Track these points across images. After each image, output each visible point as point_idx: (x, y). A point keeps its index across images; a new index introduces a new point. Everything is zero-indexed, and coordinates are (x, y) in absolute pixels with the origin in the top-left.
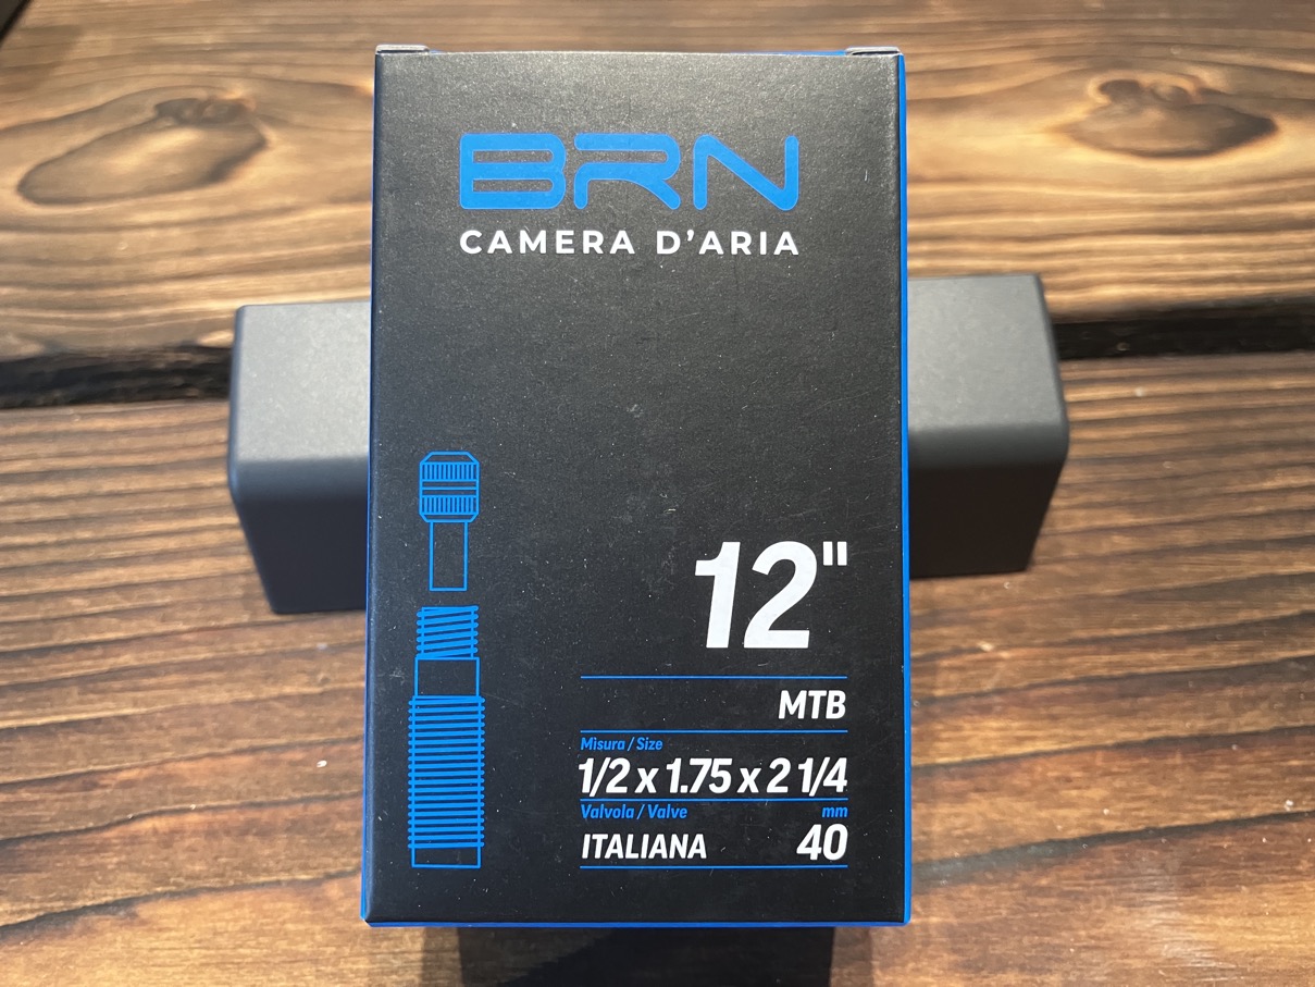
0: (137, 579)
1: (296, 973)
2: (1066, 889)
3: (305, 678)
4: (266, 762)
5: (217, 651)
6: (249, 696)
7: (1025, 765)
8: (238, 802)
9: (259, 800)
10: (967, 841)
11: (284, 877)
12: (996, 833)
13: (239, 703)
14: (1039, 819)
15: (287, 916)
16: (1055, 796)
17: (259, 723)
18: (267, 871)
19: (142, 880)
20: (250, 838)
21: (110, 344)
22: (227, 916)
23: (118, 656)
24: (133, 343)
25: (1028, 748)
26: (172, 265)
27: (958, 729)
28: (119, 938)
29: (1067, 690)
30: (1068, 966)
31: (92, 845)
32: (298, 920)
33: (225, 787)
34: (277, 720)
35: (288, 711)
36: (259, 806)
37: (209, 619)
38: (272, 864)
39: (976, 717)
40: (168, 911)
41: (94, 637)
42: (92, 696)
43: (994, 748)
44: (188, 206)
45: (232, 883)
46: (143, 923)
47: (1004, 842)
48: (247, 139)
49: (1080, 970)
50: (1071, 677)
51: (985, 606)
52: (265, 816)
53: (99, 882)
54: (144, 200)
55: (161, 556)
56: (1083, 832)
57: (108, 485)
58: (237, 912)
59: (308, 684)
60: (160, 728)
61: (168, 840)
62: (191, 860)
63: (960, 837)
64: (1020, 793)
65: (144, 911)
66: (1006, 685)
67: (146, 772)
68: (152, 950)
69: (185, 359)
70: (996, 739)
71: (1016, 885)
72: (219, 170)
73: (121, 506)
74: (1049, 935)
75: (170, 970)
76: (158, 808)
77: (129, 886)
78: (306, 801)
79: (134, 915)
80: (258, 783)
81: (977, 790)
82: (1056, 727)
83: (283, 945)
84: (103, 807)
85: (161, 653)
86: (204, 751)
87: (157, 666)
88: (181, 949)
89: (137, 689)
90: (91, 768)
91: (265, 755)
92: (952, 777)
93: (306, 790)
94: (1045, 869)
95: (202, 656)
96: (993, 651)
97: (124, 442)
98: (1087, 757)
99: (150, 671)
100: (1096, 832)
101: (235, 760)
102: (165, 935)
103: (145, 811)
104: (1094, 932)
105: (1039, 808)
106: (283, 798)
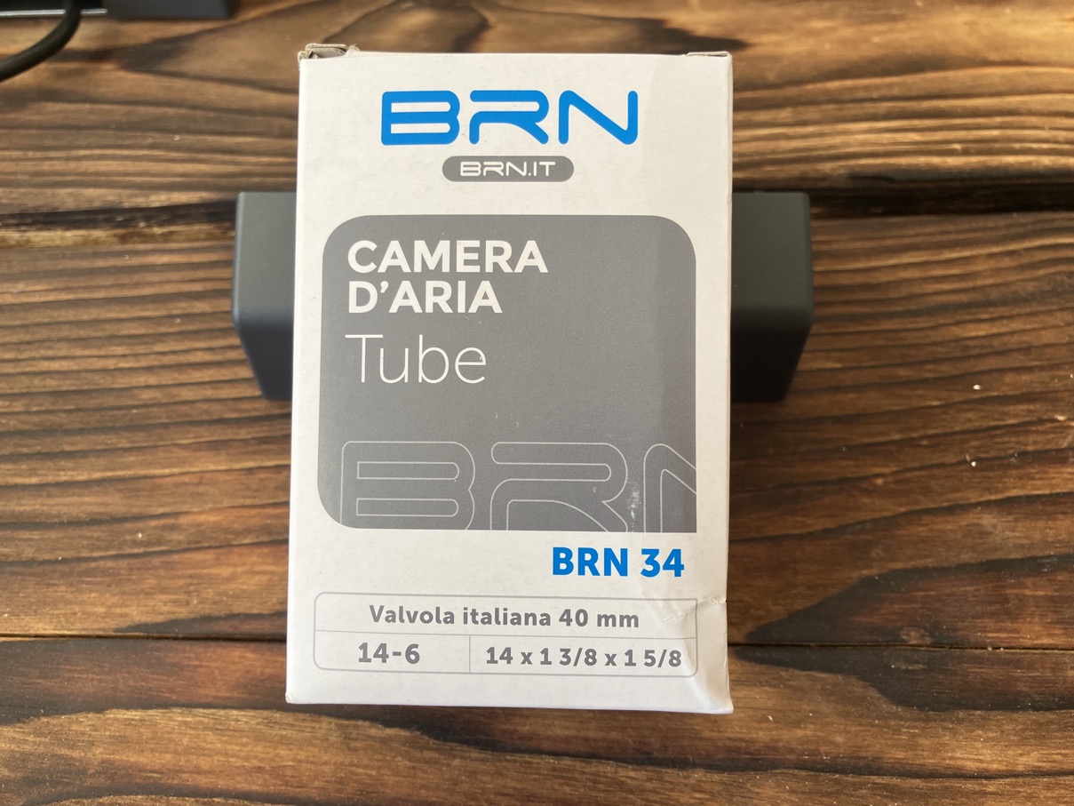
10: (1058, 545)
27: (1046, 472)
39: (1057, 465)
63: (1053, 543)
92: (1044, 503)
96: (1066, 421)
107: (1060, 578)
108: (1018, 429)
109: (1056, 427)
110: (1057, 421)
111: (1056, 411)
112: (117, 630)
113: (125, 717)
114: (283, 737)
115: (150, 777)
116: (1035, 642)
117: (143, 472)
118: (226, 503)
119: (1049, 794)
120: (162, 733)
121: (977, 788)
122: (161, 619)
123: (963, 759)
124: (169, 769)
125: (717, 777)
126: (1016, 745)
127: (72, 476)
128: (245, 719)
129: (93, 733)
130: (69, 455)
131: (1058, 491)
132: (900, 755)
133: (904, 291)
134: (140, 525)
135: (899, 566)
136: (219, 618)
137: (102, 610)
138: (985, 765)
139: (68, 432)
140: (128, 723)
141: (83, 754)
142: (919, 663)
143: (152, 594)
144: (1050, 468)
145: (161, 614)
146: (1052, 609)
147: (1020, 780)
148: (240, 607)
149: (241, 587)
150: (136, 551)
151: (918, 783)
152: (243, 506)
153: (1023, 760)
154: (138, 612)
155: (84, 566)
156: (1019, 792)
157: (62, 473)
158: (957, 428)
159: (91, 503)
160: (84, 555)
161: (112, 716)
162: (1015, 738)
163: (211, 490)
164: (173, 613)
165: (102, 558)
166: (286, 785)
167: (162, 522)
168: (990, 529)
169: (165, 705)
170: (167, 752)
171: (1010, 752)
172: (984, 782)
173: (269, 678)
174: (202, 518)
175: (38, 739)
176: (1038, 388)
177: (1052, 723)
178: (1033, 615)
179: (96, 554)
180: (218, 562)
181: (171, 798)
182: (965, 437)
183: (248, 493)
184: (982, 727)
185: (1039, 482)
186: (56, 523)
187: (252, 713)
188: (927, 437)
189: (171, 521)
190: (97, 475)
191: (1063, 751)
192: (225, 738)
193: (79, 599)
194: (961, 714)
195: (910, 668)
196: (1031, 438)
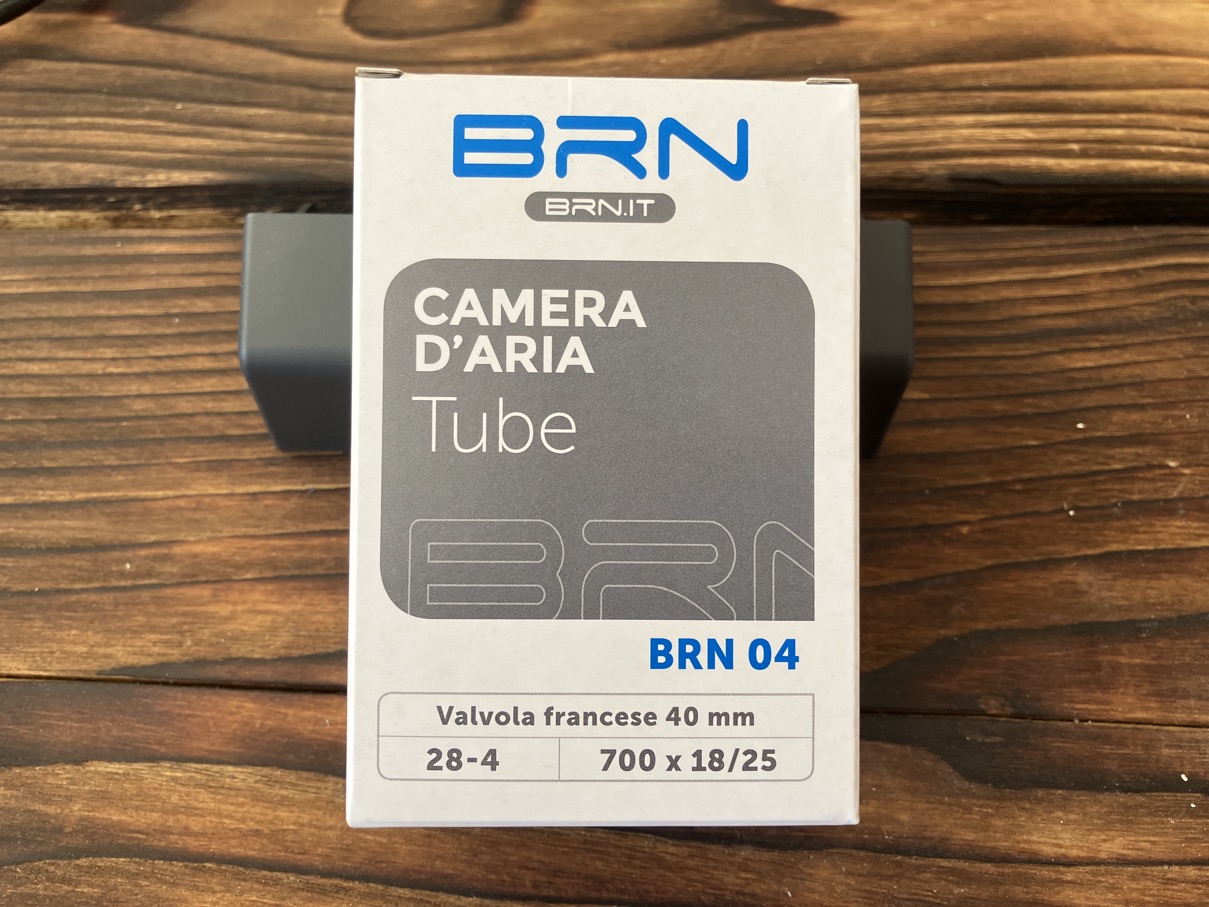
10: (1159, 608)
12: (1182, 604)
25: (1205, 543)
27: (1151, 525)
39: (1165, 518)
54: (453, 37)
63: (1154, 605)
64: (1198, 575)
66: (1186, 495)
70: (1179, 534)
71: (1196, 641)
72: (510, 9)
81: (1167, 571)
92: (1147, 560)
96: (1177, 468)
107: (1159, 645)
108: (1122, 475)
109: (1166, 475)
110: (1168, 467)
111: (1167, 456)
112: (100, 673)
113: (108, 770)
114: (284, 798)
115: (133, 838)
116: (1128, 716)
117: (133, 494)
118: (227, 531)
119: (1134, 886)
120: (149, 789)
121: (1054, 876)
122: (149, 661)
123: (1039, 843)
124: (155, 830)
125: (766, 856)
126: (1099, 830)
127: (52, 496)
128: (242, 777)
129: (71, 787)
130: (49, 472)
131: (1163, 546)
132: (970, 836)
133: (1005, 313)
134: (129, 554)
135: (981, 626)
136: (215, 662)
137: (82, 649)
138: (1063, 851)
139: (48, 446)
140: (110, 776)
141: (59, 811)
142: (995, 735)
143: (141, 633)
144: (1157, 520)
145: (150, 655)
146: (1149, 679)
147: (1102, 868)
148: (239, 650)
149: (241, 627)
150: (123, 583)
151: (988, 867)
152: (245, 536)
153: (1106, 846)
154: (124, 653)
155: (64, 599)
156: (1100, 882)
157: (41, 492)
158: (1055, 472)
159: (72, 528)
160: (63, 586)
161: (93, 769)
162: (1099, 822)
163: (210, 516)
164: (164, 655)
165: (83, 590)
166: (286, 851)
167: (154, 551)
168: (1085, 588)
169: (153, 758)
170: (153, 811)
171: (1091, 837)
172: (1062, 868)
173: (271, 730)
174: (199, 548)
175: (9, 793)
176: (1148, 429)
177: (1141, 806)
178: (1126, 685)
179: (77, 586)
180: (215, 599)
181: (156, 862)
182: (1063, 482)
183: (252, 522)
184: (1063, 809)
185: (1141, 536)
186: (32, 549)
187: (250, 769)
188: (1021, 481)
189: (165, 551)
190: (80, 496)
191: (1152, 839)
192: (219, 797)
193: (58, 637)
194: (1040, 793)
195: (987, 740)
196: (1137, 486)
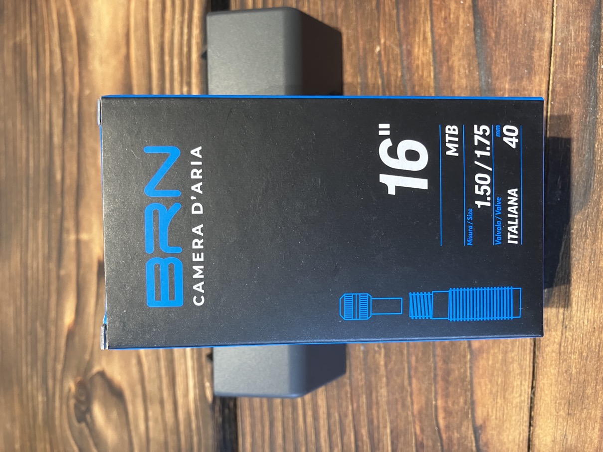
0: (326, 428)
1: (511, 360)
2: (497, 25)
3: (377, 356)
4: (416, 372)
5: (362, 393)
6: (384, 380)
7: (437, 38)
8: (433, 384)
9: (432, 375)
10: (471, 68)
11: (468, 365)
12: (469, 54)
13: (388, 384)
14: (464, 34)
15: (486, 364)
16: (452, 25)
17: (398, 375)
18: (465, 371)
19: (465, 423)
20: (450, 379)
21: (211, 442)
22: (484, 388)
23: (362, 435)
24: (210, 432)
25: (429, 35)
26: (169, 415)
27: (418, 66)
28: (491, 432)
29: (401, 14)
30: (533, 28)
31: (448, 444)
32: (488, 360)
33: (426, 390)
34: (396, 368)
35: (392, 363)
36: (436, 375)
37: (347, 396)
38: (462, 370)
39: (413, 58)
40: (480, 413)
41: (353, 446)
42: (381, 445)
43: (428, 51)
44: (136, 408)
45: (469, 387)
46: (484, 422)
47: (473, 51)
48: (98, 381)
49: (535, 23)
50: (395, 11)
51: (358, 48)
52: (440, 373)
53: (465, 441)
54: (132, 427)
55: (316, 418)
56: (471, 14)
57: (279, 441)
58: (483, 384)
59: (380, 354)
60: (397, 417)
61: (448, 413)
62: (458, 403)
63: (470, 71)
64: (450, 41)
65: (479, 422)
66: (397, 42)
67: (417, 422)
68: (496, 419)
69: (218, 409)
70: (423, 50)
71: (494, 48)
72: (116, 394)
73: (290, 436)
74: (518, 36)
75: (506, 411)
76: (434, 416)
77: (468, 428)
78: (434, 356)
79: (481, 426)
80: (425, 376)
81: (448, 61)
82: (420, 21)
83: (498, 365)
84: (432, 439)
85: (362, 417)
86: (409, 399)
87: (368, 418)
88: (497, 407)
89: (378, 427)
90: (413, 445)
91: (412, 373)
92: (440, 72)
93: (429, 356)
94: (487, 34)
95: (364, 400)
96: (380, 47)
97: (257, 434)
98: (435, 8)
99: (370, 422)
100: (472, 8)
101: (414, 386)
102: (490, 413)
103: (435, 422)
104: (518, 15)
105: (458, 33)
106: (432, 365)
107: (497, 72)
108: (386, 80)
109: (385, 54)
110: (380, 52)
111: (373, 52)
131: (431, 60)
144: (414, 63)
146: (520, 81)
